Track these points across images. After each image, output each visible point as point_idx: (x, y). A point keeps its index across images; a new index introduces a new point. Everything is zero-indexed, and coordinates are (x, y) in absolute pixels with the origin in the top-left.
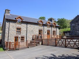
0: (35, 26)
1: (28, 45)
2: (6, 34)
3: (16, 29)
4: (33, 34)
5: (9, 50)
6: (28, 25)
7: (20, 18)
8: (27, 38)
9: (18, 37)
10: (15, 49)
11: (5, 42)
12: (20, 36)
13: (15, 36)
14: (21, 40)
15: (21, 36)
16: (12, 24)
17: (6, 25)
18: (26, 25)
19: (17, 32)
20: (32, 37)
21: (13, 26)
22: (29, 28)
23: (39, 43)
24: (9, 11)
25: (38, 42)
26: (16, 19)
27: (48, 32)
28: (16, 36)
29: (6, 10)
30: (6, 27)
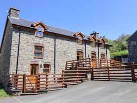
0: (70, 42)
1: (65, 81)
2: (11, 58)
3: (33, 48)
4: (67, 60)
5: (21, 95)
6: (57, 40)
7: (41, 24)
8: (55, 67)
9: (38, 65)
10: (38, 91)
11: (11, 76)
12: (41, 62)
13: (30, 63)
14: (45, 71)
15: (43, 64)
16: (25, 36)
17: (13, 37)
18: (53, 40)
19: (35, 53)
20: (65, 64)
21: (27, 42)
22: (59, 47)
23: (86, 77)
24: (18, 13)
25: (83, 75)
26: (34, 27)
27: (93, 55)
28: (34, 63)
29: (11, 9)
30: (13, 43)
